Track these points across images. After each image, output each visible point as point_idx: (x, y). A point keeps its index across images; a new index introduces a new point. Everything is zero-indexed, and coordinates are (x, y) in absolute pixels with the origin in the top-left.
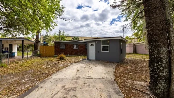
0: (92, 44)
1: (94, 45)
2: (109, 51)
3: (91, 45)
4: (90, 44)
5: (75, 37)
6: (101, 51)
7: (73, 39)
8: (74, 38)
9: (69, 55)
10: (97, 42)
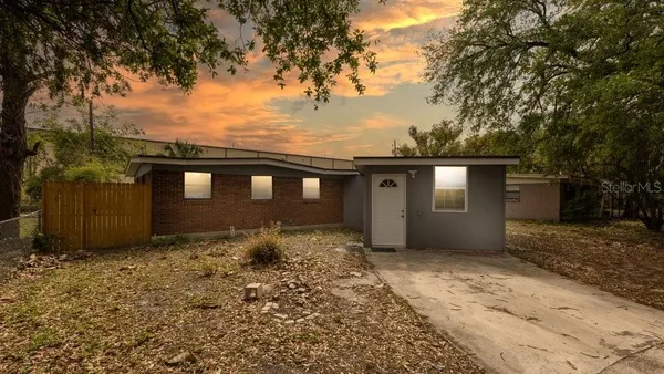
0: (385, 182)
1: (395, 185)
2: (466, 211)
3: (382, 185)
4: (377, 179)
5: (178, 144)
6: (433, 210)
7: (167, 154)
8: (175, 151)
9: (233, 232)
10: (412, 172)
